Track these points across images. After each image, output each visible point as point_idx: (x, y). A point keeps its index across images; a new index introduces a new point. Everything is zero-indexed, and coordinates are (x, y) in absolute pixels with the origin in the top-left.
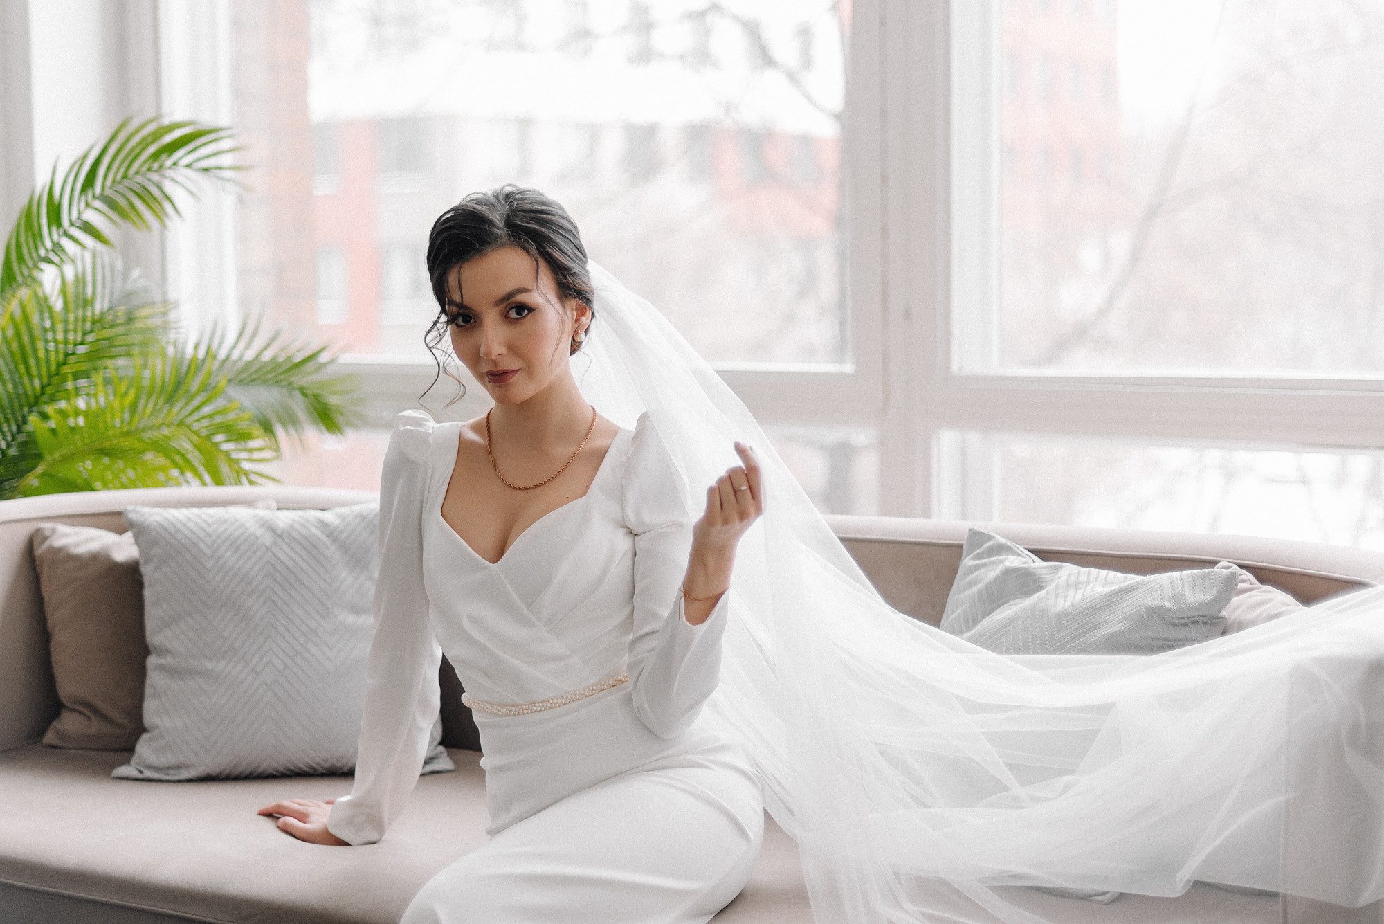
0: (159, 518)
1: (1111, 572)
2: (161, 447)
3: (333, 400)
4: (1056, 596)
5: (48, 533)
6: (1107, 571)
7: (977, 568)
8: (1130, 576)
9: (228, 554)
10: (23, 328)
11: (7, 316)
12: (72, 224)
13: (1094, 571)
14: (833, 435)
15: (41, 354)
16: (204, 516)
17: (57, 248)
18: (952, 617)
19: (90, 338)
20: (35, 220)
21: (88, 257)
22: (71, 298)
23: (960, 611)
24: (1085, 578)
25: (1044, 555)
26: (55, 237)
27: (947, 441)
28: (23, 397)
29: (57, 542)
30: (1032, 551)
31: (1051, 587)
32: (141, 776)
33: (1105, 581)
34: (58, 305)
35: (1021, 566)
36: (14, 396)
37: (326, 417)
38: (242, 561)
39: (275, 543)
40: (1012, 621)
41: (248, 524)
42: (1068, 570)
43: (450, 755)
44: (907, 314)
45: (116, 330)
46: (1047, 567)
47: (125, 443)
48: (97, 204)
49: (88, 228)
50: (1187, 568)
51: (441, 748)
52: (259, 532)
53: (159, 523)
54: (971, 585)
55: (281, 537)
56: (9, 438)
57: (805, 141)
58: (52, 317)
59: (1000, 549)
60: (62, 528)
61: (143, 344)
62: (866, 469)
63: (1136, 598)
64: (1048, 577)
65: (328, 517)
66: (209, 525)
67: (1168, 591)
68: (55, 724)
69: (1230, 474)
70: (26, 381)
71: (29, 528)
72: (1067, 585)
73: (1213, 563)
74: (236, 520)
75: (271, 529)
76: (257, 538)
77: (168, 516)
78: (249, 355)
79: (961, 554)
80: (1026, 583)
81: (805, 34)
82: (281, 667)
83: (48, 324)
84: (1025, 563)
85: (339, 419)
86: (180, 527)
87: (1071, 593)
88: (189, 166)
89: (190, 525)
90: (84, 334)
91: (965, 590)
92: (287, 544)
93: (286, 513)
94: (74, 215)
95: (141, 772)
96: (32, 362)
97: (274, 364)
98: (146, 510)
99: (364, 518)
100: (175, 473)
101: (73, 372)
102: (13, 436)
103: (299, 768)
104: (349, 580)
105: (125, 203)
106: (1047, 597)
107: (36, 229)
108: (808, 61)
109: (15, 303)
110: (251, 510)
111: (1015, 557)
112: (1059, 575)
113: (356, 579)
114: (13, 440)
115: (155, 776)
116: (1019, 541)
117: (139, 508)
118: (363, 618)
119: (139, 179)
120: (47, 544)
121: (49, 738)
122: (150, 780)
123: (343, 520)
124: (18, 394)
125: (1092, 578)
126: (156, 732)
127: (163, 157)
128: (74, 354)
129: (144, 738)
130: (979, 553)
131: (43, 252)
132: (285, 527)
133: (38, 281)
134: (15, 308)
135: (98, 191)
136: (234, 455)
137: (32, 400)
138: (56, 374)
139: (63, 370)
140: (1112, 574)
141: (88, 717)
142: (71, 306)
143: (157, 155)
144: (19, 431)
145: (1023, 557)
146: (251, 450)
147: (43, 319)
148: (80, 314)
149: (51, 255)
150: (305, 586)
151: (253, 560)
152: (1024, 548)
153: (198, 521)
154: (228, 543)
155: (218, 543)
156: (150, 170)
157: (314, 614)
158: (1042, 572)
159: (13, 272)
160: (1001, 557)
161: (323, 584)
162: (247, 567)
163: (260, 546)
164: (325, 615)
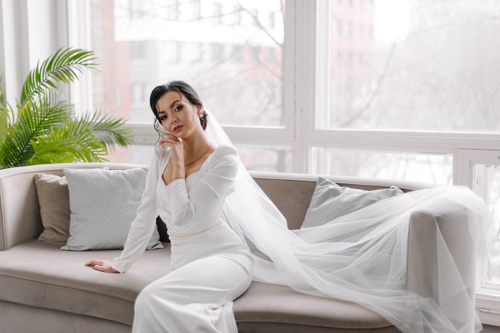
0: (74, 172)
2: (72, 150)
3: (123, 136)
4: (344, 197)
5: (39, 176)
6: (359, 190)
7: (321, 188)
8: (365, 191)
9: (95, 183)
10: (28, 112)
11: (23, 109)
12: (44, 81)
13: (355, 190)
14: (280, 148)
15: (34, 121)
16: (87, 171)
17: (39, 88)
18: (313, 203)
19: (48, 116)
20: (32, 79)
21: (48, 90)
22: (43, 102)
23: (315, 201)
24: (352, 192)
25: (341, 185)
26: (38, 85)
27: (313, 150)
28: (28, 135)
29: (43, 179)
30: (337, 184)
31: (342, 194)
32: (69, 249)
33: (358, 192)
34: (39, 106)
35: (334, 188)
36: (25, 134)
37: (122, 141)
38: (99, 185)
39: (109, 180)
40: (331, 204)
41: (101, 174)
42: (348, 189)
43: (162, 244)
44: (302, 111)
45: (57, 114)
46: (341, 188)
47: (60, 149)
48: (51, 75)
49: (49, 82)
50: (380, 189)
51: (160, 242)
52: (104, 176)
53: (74, 173)
54: (319, 194)
55: (111, 178)
56: (24, 147)
58: (37, 110)
59: (327, 183)
60: (44, 175)
61: (64, 118)
62: (289, 157)
63: (366, 198)
64: (342, 191)
65: (125, 172)
66: (89, 174)
67: (376, 195)
68: (42, 234)
70: (29, 129)
71: (34, 174)
72: (347, 194)
73: (389, 188)
74: (98, 173)
75: (108, 175)
76: (104, 178)
77: (77, 171)
78: (98, 121)
79: (316, 184)
80: (335, 193)
82: (111, 217)
83: (35, 111)
85: (125, 142)
87: (348, 196)
88: (80, 63)
89: (83, 174)
90: (47, 115)
91: (317, 195)
92: (113, 180)
93: (112, 171)
94: (44, 78)
95: (69, 248)
96: (31, 123)
97: (105, 124)
98: (70, 169)
99: (136, 172)
100: (75, 158)
101: (43, 126)
102: (25, 146)
103: (118, 247)
104: (132, 191)
105: (61, 75)
106: (341, 197)
107: (33, 82)
108: (272, 26)
109: (26, 105)
110: (102, 170)
111: (332, 185)
112: (344, 191)
113: (134, 191)
114: (25, 147)
115: (73, 249)
116: (333, 181)
117: (68, 169)
118: (136, 202)
119: (64, 67)
120: (39, 179)
121: (40, 238)
122: (72, 250)
123: (130, 173)
124: (27, 134)
125: (354, 192)
126: (74, 237)
127: (73, 61)
128: (44, 121)
129: (70, 238)
130: (321, 184)
131: (35, 90)
132: (112, 175)
133: (33, 98)
134: (25, 107)
135: (52, 70)
136: (95, 153)
137: (31, 135)
138: (38, 127)
139: (40, 126)
140: (360, 190)
141: (53, 232)
142: (43, 106)
143: (70, 60)
144: (27, 145)
145: (334, 185)
146: (98, 151)
147: (34, 110)
148: (46, 109)
149: (37, 90)
150: (119, 193)
151: (103, 185)
152: (335, 183)
153: (86, 173)
154: (95, 179)
155: (92, 179)
156: (68, 64)
157: (121, 201)
158: (340, 190)
159: (25, 95)
160: (328, 185)
161: (124, 193)
162: (101, 187)
163: (105, 181)
164: (125, 201)
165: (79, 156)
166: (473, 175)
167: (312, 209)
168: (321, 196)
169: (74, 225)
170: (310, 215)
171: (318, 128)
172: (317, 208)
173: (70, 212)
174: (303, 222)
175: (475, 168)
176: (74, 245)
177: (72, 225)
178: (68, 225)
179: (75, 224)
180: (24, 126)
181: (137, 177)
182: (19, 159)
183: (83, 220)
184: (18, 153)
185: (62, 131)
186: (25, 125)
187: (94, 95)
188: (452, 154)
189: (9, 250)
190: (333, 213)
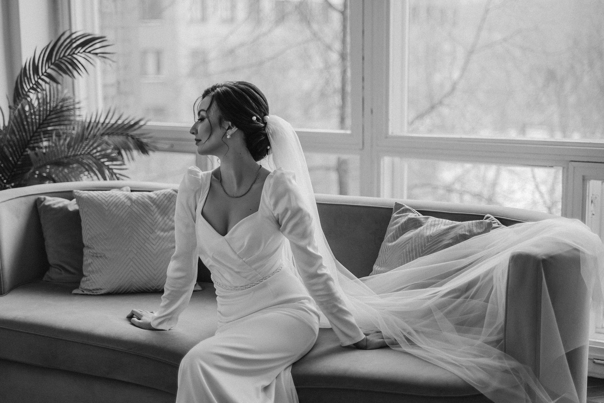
0: (86, 195)
1: (447, 220)
2: (80, 162)
3: (145, 141)
4: (427, 229)
5: (43, 200)
6: (445, 220)
7: (398, 217)
8: (454, 222)
9: (114, 209)
10: (22, 112)
11: (16, 109)
12: (43, 74)
13: (441, 220)
15: (30, 124)
16: (103, 194)
17: (37, 83)
18: (389, 236)
19: (49, 118)
20: (28, 72)
21: (48, 86)
22: (41, 101)
23: (391, 234)
24: (438, 223)
25: (424, 213)
26: (36, 79)
27: (386, 161)
28: (23, 141)
29: (47, 203)
31: (425, 226)
32: (83, 293)
33: (444, 224)
34: (36, 104)
35: (414, 217)
36: (19, 140)
37: (143, 148)
39: (132, 205)
40: (411, 238)
41: (121, 197)
42: (432, 219)
43: (199, 284)
44: (372, 112)
46: (424, 218)
47: (66, 161)
48: (52, 66)
49: (49, 76)
50: (472, 219)
52: (126, 201)
53: (87, 197)
54: (395, 224)
55: (134, 202)
56: (18, 157)
58: (34, 109)
59: (406, 210)
60: (48, 198)
63: (455, 231)
64: (424, 221)
65: (151, 194)
66: (106, 197)
67: (467, 228)
68: (47, 273)
70: (24, 134)
71: (35, 198)
72: (431, 225)
73: (483, 217)
74: (117, 196)
75: (130, 199)
76: (125, 203)
77: (91, 194)
78: (113, 121)
79: (392, 212)
80: (415, 224)
82: (135, 252)
83: (32, 112)
84: (416, 216)
85: (147, 148)
86: (95, 198)
87: (432, 228)
88: (89, 52)
89: (99, 198)
91: (393, 226)
92: (137, 205)
93: (135, 193)
94: (44, 71)
95: (83, 292)
97: (123, 125)
98: (81, 191)
99: (166, 195)
100: (86, 173)
102: (20, 156)
103: (143, 290)
104: (161, 219)
105: (65, 67)
106: (423, 230)
107: (28, 76)
110: (121, 191)
111: (412, 214)
112: (428, 221)
113: (163, 218)
114: (20, 158)
115: (88, 293)
116: (413, 207)
118: (166, 233)
119: (69, 57)
120: (43, 204)
121: (45, 278)
122: (87, 295)
123: (158, 196)
124: (21, 140)
125: (440, 222)
126: (88, 277)
127: (80, 49)
129: (84, 279)
130: (399, 212)
131: (31, 85)
132: (135, 198)
133: (29, 96)
134: (20, 106)
135: (53, 61)
136: (110, 167)
137: (27, 142)
138: (36, 132)
139: (39, 130)
140: (447, 221)
141: (61, 271)
142: (41, 105)
143: (76, 48)
144: (22, 155)
145: (415, 213)
147: (30, 109)
148: (45, 108)
149: (35, 86)
150: (144, 221)
151: (124, 211)
152: (416, 210)
153: (102, 196)
154: (113, 205)
155: (110, 205)
156: (74, 53)
157: (147, 232)
158: (422, 219)
159: (19, 93)
160: (407, 213)
161: (151, 221)
162: (122, 214)
163: (126, 206)
164: (152, 232)
165: (90, 169)
166: (587, 194)
167: (387, 244)
168: (398, 227)
169: (88, 263)
170: (384, 251)
171: (392, 133)
172: (394, 243)
173: (83, 246)
174: (377, 260)
175: (589, 185)
176: (88, 288)
177: (86, 263)
178: (81, 262)
179: (90, 261)
180: (18, 131)
181: (166, 201)
182: (13, 173)
183: (100, 257)
184: (11, 166)
185: (66, 137)
186: (19, 129)
187: (105, 86)
188: (561, 168)
189: (7, 294)
190: (414, 250)
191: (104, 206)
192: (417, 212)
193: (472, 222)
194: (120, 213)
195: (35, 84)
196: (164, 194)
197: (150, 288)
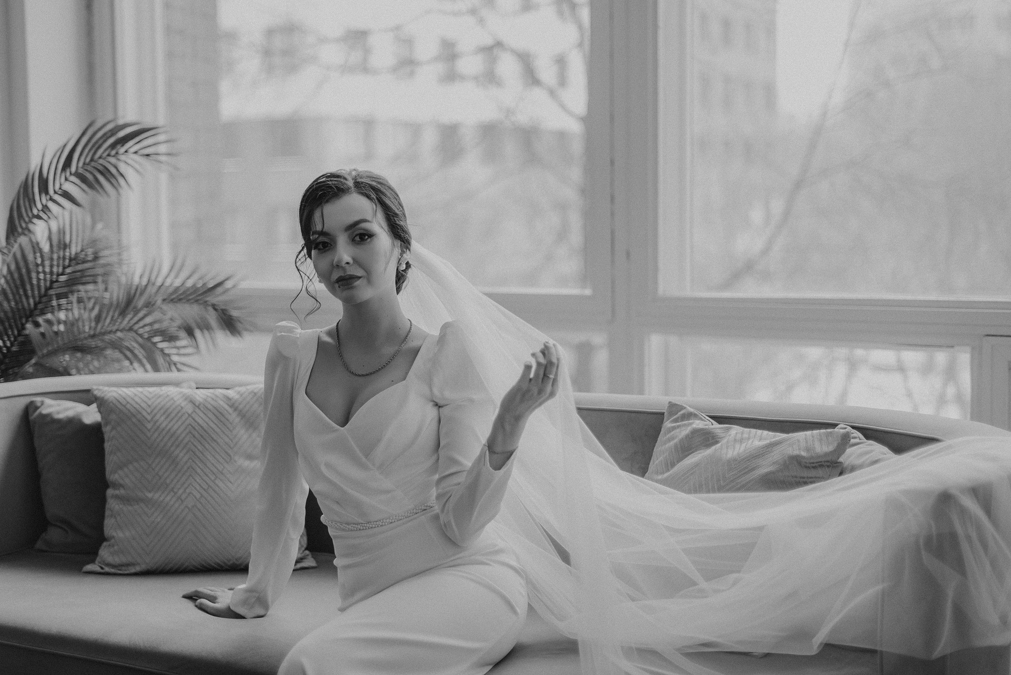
0: (114, 394)
1: (765, 431)
2: (116, 345)
3: (235, 313)
4: (727, 447)
5: (39, 404)
7: (674, 428)
9: (163, 418)
10: (22, 264)
11: (11, 255)
12: (55, 192)
13: (753, 431)
14: (579, 337)
15: (35, 282)
17: (46, 208)
18: (657, 462)
19: (68, 270)
20: (30, 189)
21: (67, 214)
22: (55, 243)
23: (662, 458)
24: (747, 436)
25: (719, 419)
26: (44, 201)
27: (655, 342)
28: (22, 311)
29: (45, 411)
30: (711, 417)
31: (724, 441)
32: (102, 571)
33: (760, 438)
34: (46, 248)
35: (704, 427)
36: (16, 310)
37: (230, 324)
38: (171, 424)
39: (194, 411)
40: (697, 465)
41: (175, 399)
42: (736, 430)
43: (314, 557)
44: (628, 254)
45: (86, 265)
46: (722, 428)
47: (93, 343)
48: (73, 178)
49: (66, 195)
50: (812, 429)
51: (307, 552)
52: (183, 404)
53: (115, 398)
54: (669, 440)
55: (198, 407)
56: (12, 339)
57: (562, 136)
58: (42, 256)
59: (689, 416)
60: (48, 401)
61: (104, 275)
62: (601, 360)
63: (781, 449)
64: (723, 435)
65: (231, 393)
66: (149, 399)
67: (803, 445)
68: (44, 534)
69: (853, 365)
70: (24, 300)
71: (27, 400)
72: (735, 440)
73: (835, 426)
74: (168, 396)
75: (191, 401)
76: (182, 408)
77: (120, 392)
78: (177, 283)
79: (663, 419)
80: (707, 439)
81: (561, 62)
82: (198, 496)
83: (39, 261)
84: (706, 425)
85: (239, 326)
86: (128, 399)
87: (738, 446)
88: (136, 153)
89: (137, 399)
90: (64, 268)
91: (665, 444)
92: (203, 412)
93: (202, 391)
94: (57, 187)
95: (102, 568)
96: (28, 287)
97: (194, 289)
98: (106, 388)
99: (255, 394)
100: (127, 363)
101: (56, 294)
102: (15, 338)
103: (211, 565)
104: (245, 437)
105: (93, 179)
106: (721, 449)
107: (31, 196)
108: (563, 81)
109: (16, 246)
110: (178, 389)
111: (699, 421)
112: (729, 433)
113: (251, 436)
114: (15, 340)
115: (113, 571)
116: (703, 410)
117: (101, 387)
118: (255, 462)
119: (101, 161)
120: (38, 411)
121: (40, 544)
122: (109, 574)
123: (241, 395)
124: (19, 310)
125: (752, 435)
126: (113, 541)
127: (119, 146)
128: (57, 281)
129: (105, 544)
130: (675, 419)
131: (35, 212)
132: (201, 400)
133: (32, 232)
134: (16, 250)
135: (74, 169)
136: (167, 351)
137: (28, 313)
138: (45, 295)
139: (50, 292)
140: (765, 433)
141: (67, 531)
142: (55, 249)
143: (114, 145)
144: (19, 335)
145: (705, 421)
146: (178, 348)
148: (61, 254)
149: (41, 214)
150: (215, 441)
151: (180, 423)
152: (707, 416)
153: (142, 396)
154: (162, 411)
155: (155, 411)
156: (109, 155)
157: (221, 460)
158: (718, 431)
159: (15, 226)
160: (691, 421)
161: (227, 440)
162: (175, 427)
163: (184, 413)
164: (228, 460)
165: (132, 357)
168: (675, 444)
171: (664, 292)
172: (666, 475)
173: (106, 484)
176: (112, 562)
177: (110, 514)
179: (116, 509)
180: (13, 294)
181: (256, 406)
185: (95, 303)
188: (968, 349)
190: (704, 486)
191: (145, 414)
192: (709, 419)
193: (812, 433)
194: (173, 426)
195: (42, 210)
196: (252, 392)
197: (225, 563)
